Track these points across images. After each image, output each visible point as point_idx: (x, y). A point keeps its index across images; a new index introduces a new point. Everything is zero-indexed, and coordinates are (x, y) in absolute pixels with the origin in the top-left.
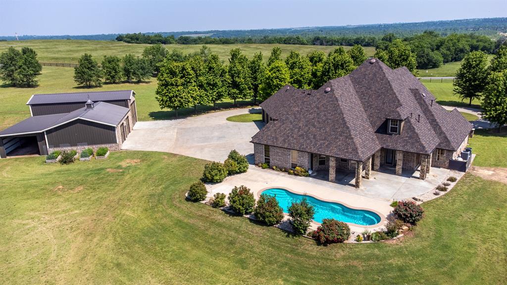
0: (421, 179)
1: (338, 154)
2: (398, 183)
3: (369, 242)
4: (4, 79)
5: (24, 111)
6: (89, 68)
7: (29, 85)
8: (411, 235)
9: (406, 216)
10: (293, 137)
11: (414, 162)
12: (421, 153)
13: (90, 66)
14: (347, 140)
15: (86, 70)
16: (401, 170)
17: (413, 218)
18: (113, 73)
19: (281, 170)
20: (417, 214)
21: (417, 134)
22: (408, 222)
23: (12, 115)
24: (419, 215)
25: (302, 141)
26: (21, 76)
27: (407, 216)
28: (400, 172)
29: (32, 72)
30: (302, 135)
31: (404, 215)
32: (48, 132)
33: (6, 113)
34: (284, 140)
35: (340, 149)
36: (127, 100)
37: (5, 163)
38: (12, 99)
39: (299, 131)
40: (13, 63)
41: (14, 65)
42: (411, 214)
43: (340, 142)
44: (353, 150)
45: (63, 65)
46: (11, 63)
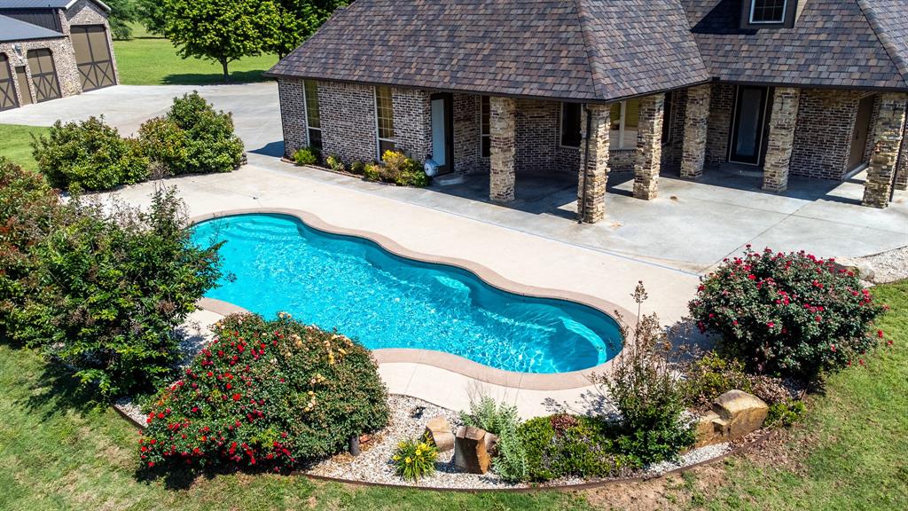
0: (869, 203)
1: (516, 84)
2: (762, 214)
3: (471, 482)
8: (782, 454)
9: (760, 330)
10: (385, 43)
11: (842, 145)
12: (882, 84)
14: (563, 28)
16: (786, 170)
17: (807, 350)
19: (347, 169)
20: (835, 325)
21: (869, 17)
22: (771, 369)
24: (844, 331)
25: (409, 52)
27: (764, 328)
28: (782, 179)
30: (416, 33)
31: (749, 322)
34: (357, 59)
35: (528, 66)
36: (56, 9)
39: (409, 22)
42: (788, 320)
43: (534, 41)
44: (577, 61)
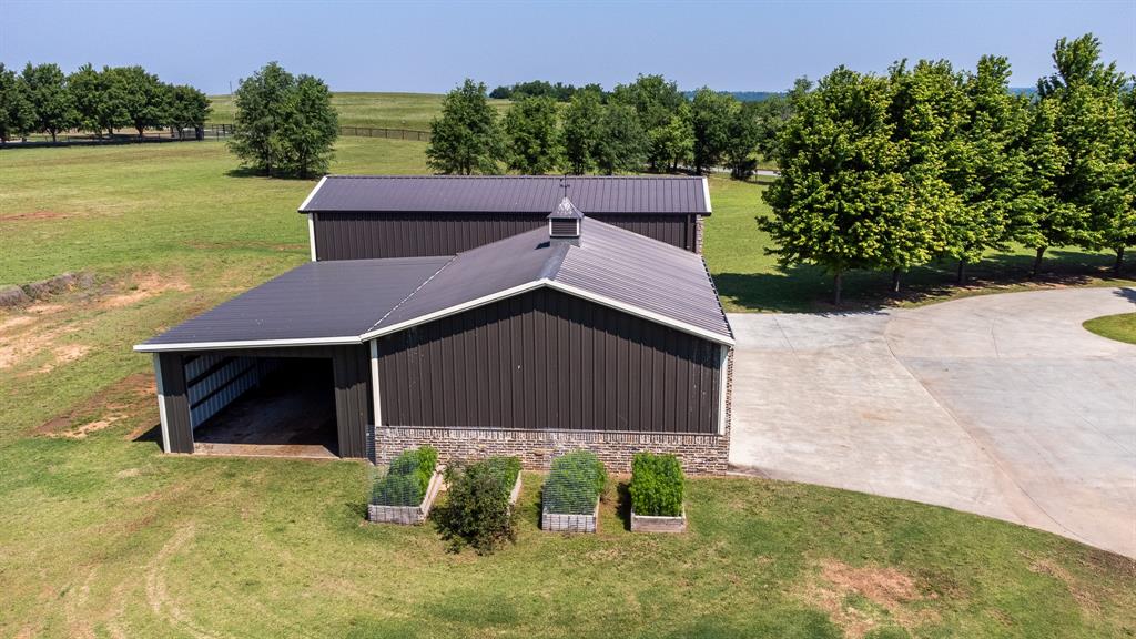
4: (242, 151)
5: (284, 244)
6: (472, 125)
7: (306, 174)
13: (476, 118)
15: (465, 131)
18: (535, 147)
23: (248, 254)
26: (287, 144)
29: (316, 133)
32: (389, 344)
33: (231, 246)
36: (694, 216)
37: (182, 487)
38: (254, 206)
40: (271, 105)
41: (273, 113)
45: (386, 133)
46: (266, 106)
